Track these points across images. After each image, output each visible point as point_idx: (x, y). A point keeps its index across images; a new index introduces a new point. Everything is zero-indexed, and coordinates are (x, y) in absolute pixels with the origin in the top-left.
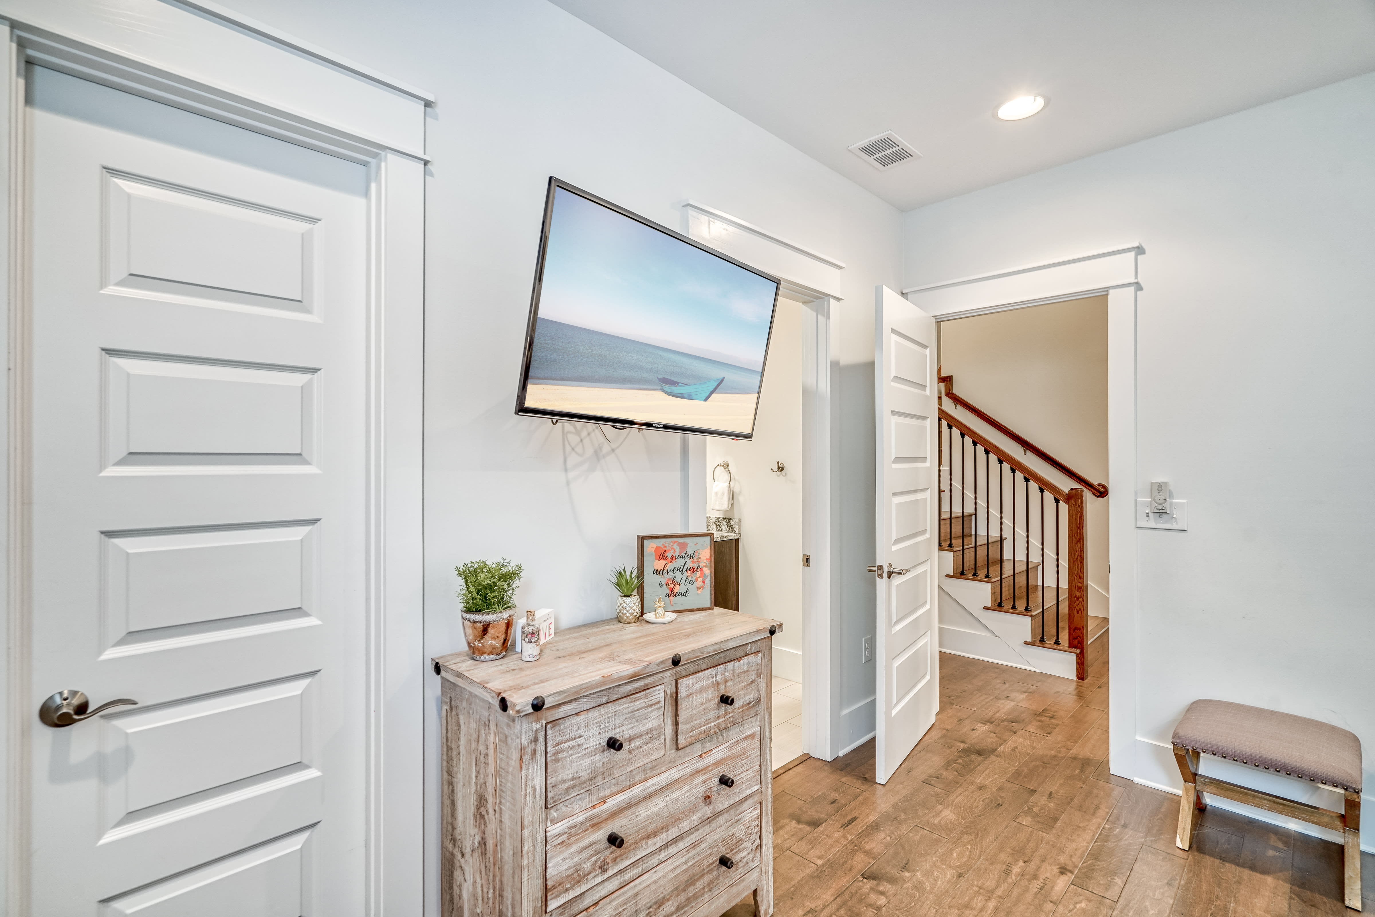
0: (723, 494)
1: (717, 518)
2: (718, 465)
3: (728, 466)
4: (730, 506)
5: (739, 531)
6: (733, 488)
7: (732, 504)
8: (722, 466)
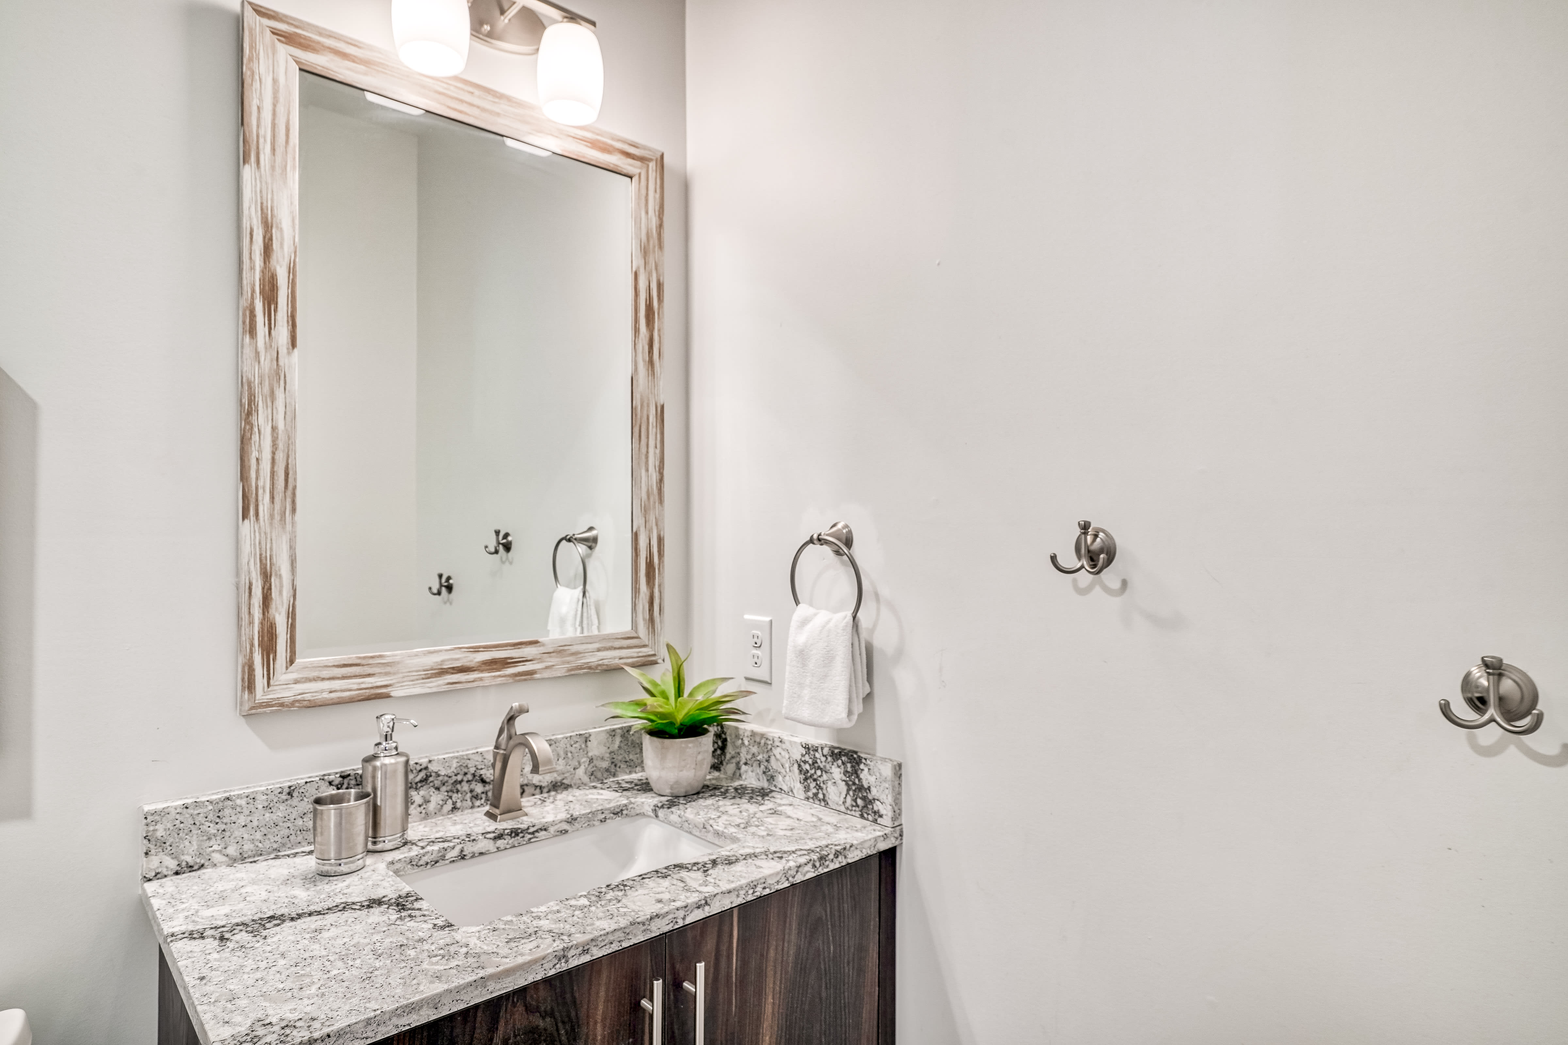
0: (828, 659)
1: (807, 748)
2: (811, 541)
3: (849, 543)
4: (858, 708)
5: (897, 815)
6: (872, 631)
7: (868, 698)
8: (827, 542)
